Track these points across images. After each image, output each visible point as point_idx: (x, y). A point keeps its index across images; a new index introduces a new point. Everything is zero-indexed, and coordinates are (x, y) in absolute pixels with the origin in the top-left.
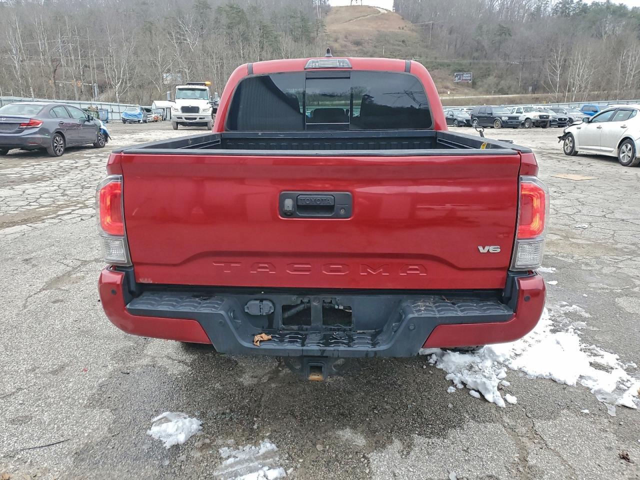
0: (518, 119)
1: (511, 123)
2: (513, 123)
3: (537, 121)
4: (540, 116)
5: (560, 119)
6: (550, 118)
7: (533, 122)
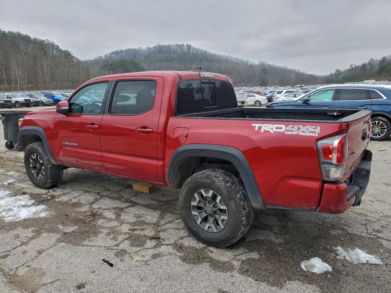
0: (11, 102)
1: (7, 105)
2: (9, 105)
3: (24, 103)
4: (25, 100)
5: (36, 102)
6: (31, 101)
7: (21, 104)
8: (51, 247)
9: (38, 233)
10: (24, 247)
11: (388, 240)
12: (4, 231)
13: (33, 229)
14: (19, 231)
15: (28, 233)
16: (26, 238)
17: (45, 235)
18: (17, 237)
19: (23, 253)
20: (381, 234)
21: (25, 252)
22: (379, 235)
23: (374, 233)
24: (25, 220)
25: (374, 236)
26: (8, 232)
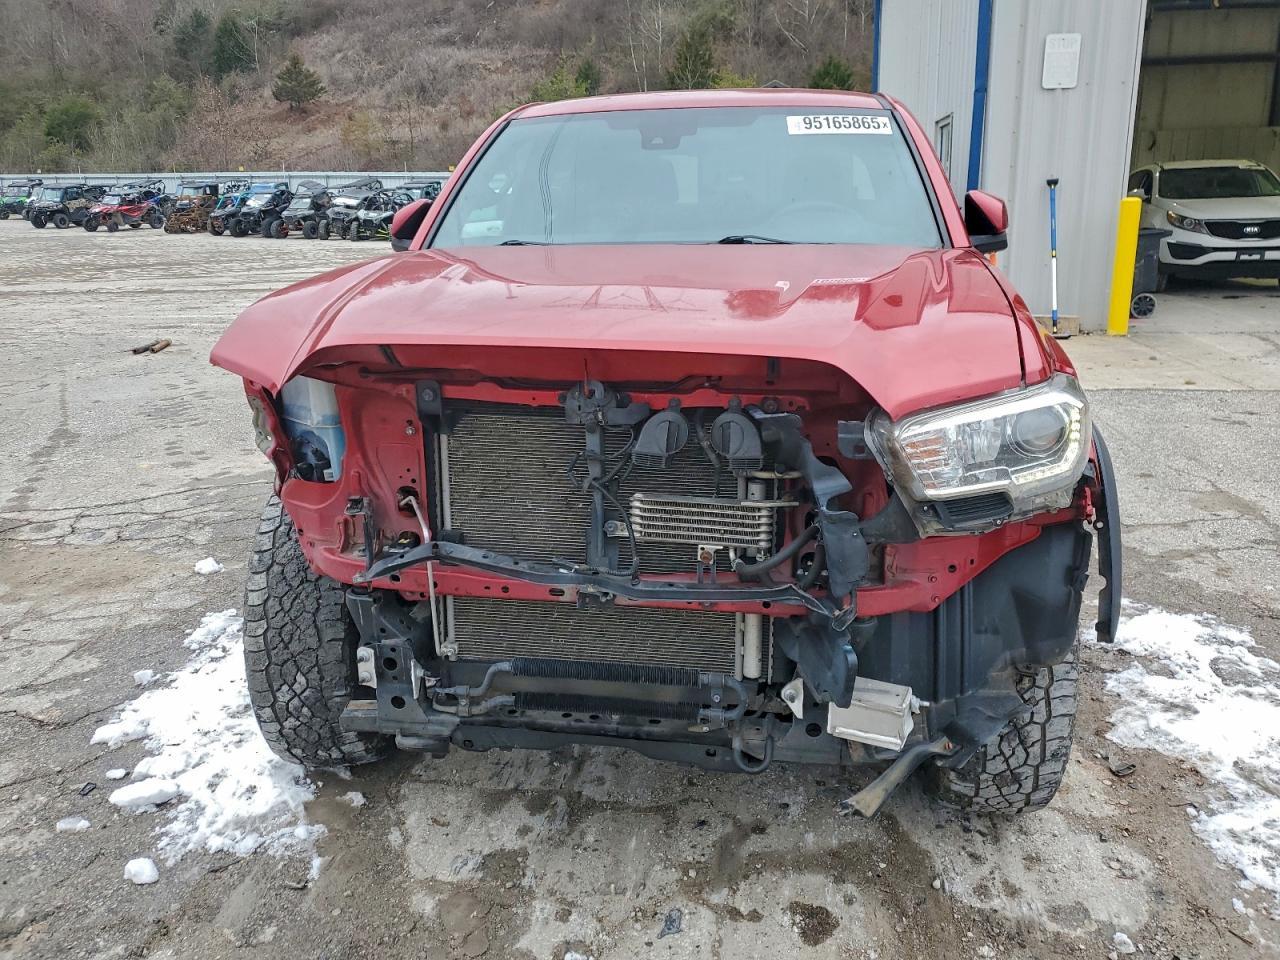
8: (1155, 525)
9: (1166, 560)
10: (1215, 546)
12: (1258, 601)
13: (1172, 575)
14: (1211, 584)
15: (1189, 571)
16: (1200, 559)
17: (1152, 551)
18: (1223, 572)
19: (1218, 536)
21: (1215, 535)
24: (1182, 610)
26: (1246, 593)
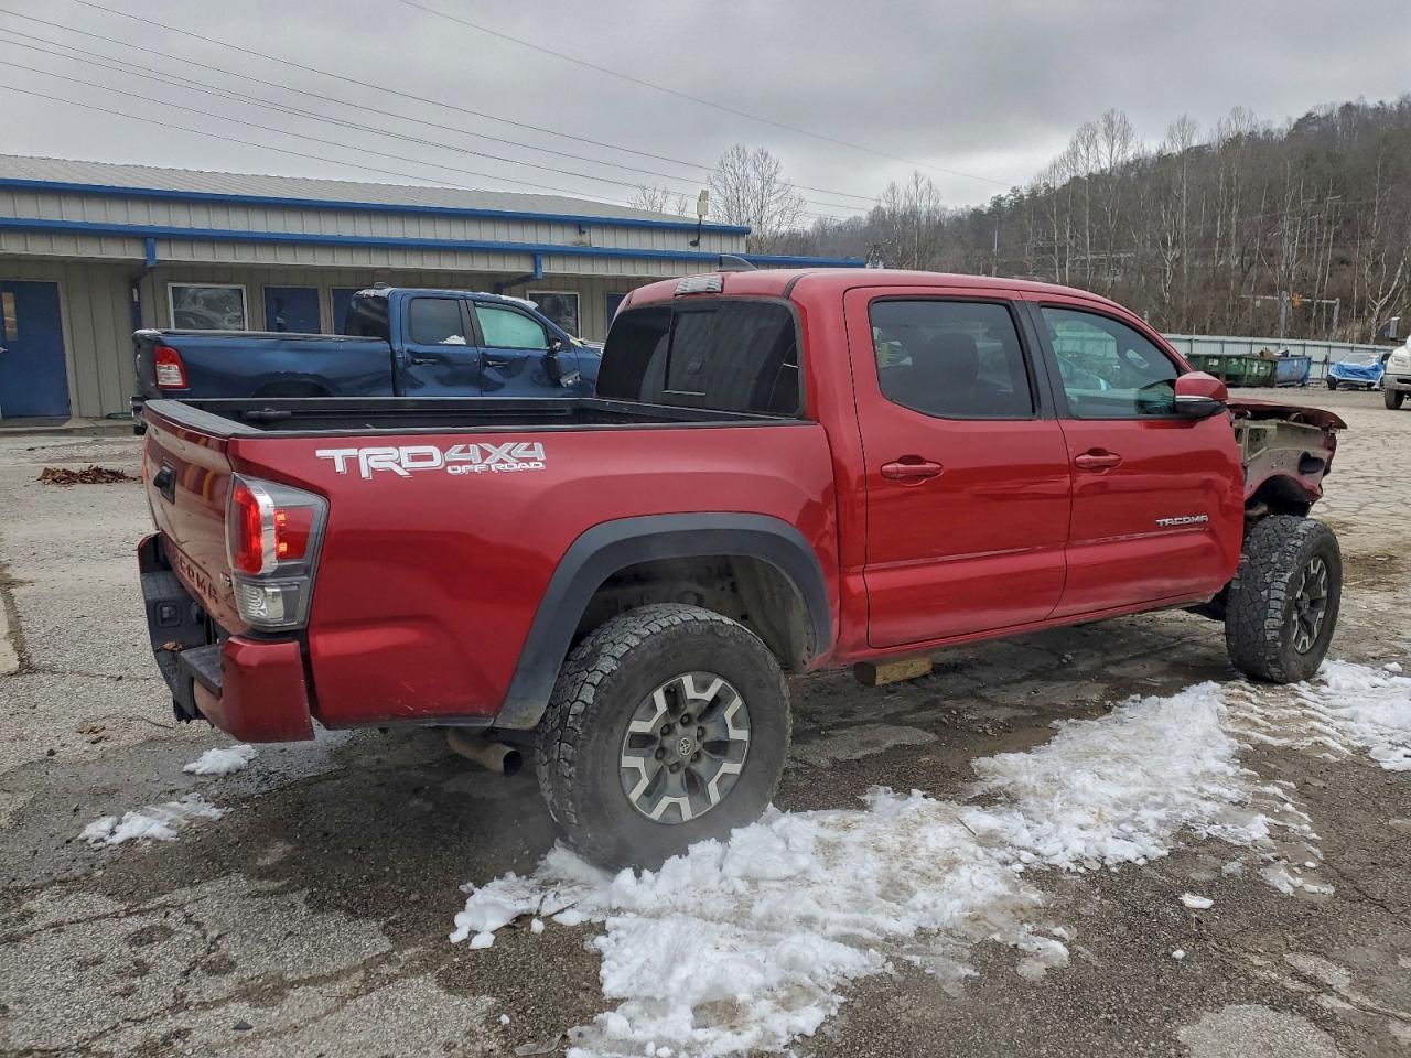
11: (91, 920)
20: (131, 929)
22: (134, 924)
23: (156, 921)
25: (147, 907)
